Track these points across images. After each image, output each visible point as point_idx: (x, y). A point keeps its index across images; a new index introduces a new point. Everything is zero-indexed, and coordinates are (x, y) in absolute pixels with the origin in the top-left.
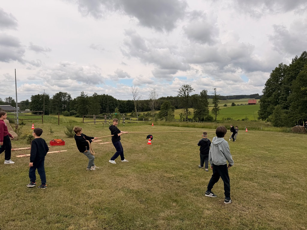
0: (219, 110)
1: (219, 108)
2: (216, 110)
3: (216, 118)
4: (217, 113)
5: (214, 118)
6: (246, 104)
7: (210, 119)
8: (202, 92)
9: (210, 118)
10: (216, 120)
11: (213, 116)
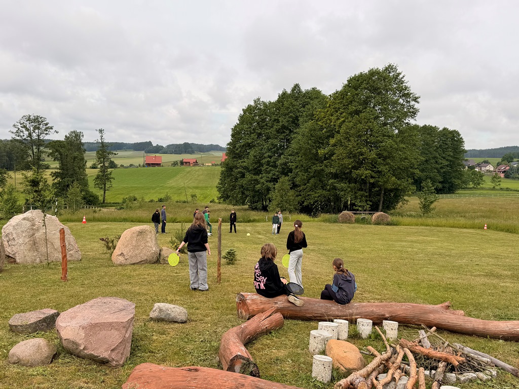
0: (112, 180)
1: (110, 174)
2: (103, 179)
3: (104, 198)
4: (107, 186)
5: (101, 198)
6: (140, 165)
7: (91, 201)
8: (68, 135)
9: (91, 198)
10: (106, 202)
11: (99, 193)
